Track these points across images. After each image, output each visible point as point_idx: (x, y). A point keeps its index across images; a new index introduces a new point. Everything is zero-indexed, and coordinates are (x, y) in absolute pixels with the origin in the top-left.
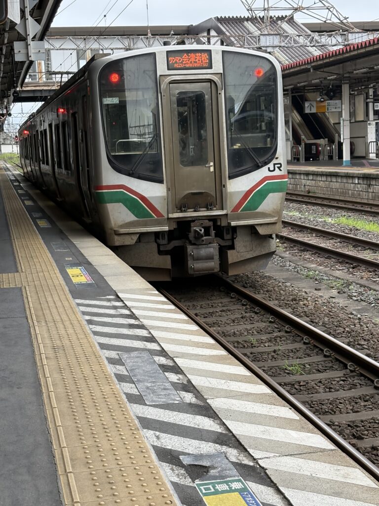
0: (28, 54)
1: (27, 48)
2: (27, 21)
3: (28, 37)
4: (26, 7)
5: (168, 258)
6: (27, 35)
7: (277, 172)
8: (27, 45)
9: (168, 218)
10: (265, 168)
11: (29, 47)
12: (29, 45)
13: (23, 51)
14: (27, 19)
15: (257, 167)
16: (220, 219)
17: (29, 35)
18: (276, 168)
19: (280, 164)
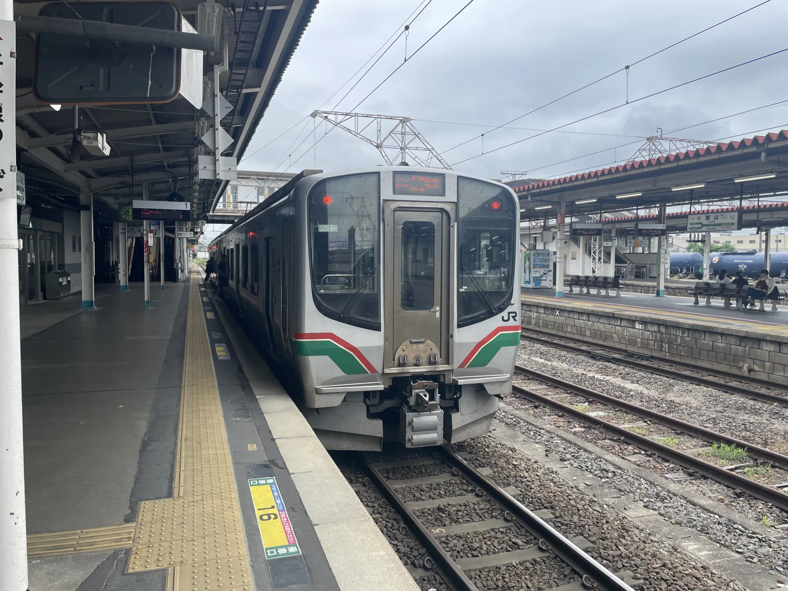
0: (215, 171)
1: (215, 165)
2: (216, 132)
3: (217, 151)
4: (217, 115)
5: (379, 423)
6: (216, 148)
7: (512, 323)
8: (215, 161)
9: (383, 374)
10: (499, 317)
11: (217, 163)
12: (218, 160)
13: (210, 167)
14: (217, 129)
15: (491, 314)
16: (444, 375)
17: (218, 148)
18: (511, 318)
19: (515, 313)
